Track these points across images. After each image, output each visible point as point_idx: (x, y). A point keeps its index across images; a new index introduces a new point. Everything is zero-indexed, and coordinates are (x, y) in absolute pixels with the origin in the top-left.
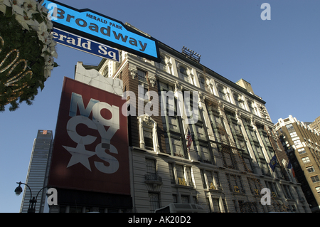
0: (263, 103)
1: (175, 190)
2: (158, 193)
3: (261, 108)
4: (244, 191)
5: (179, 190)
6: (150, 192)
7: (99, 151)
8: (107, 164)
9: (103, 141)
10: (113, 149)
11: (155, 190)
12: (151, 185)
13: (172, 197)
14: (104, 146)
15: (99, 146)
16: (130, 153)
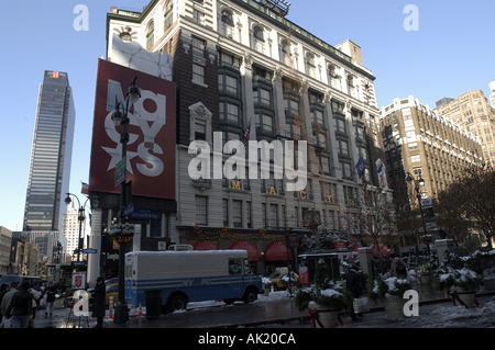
0: (372, 78)
1: (226, 194)
2: (206, 197)
3: (367, 86)
4: (312, 197)
5: (231, 194)
6: (196, 196)
7: (142, 150)
8: (150, 166)
9: (146, 140)
10: (158, 149)
11: (203, 194)
12: (199, 188)
13: (221, 202)
14: (147, 145)
15: (142, 145)
16: (177, 152)
